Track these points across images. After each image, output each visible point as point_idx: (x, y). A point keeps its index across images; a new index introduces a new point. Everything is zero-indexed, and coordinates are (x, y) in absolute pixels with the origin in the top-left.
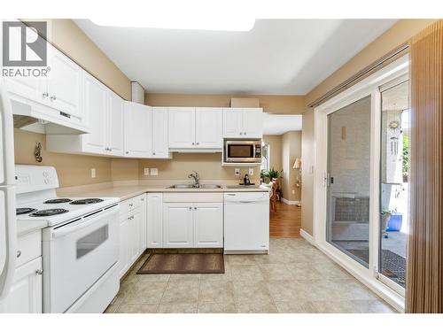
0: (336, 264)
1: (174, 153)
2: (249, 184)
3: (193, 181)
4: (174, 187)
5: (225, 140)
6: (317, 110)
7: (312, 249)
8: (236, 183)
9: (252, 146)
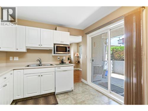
0: (97, 90)
1: (27, 49)
2: (64, 63)
3: (39, 63)
4: (28, 66)
5: (55, 44)
6: (88, 36)
7: (87, 86)
8: (58, 63)
9: (66, 47)
